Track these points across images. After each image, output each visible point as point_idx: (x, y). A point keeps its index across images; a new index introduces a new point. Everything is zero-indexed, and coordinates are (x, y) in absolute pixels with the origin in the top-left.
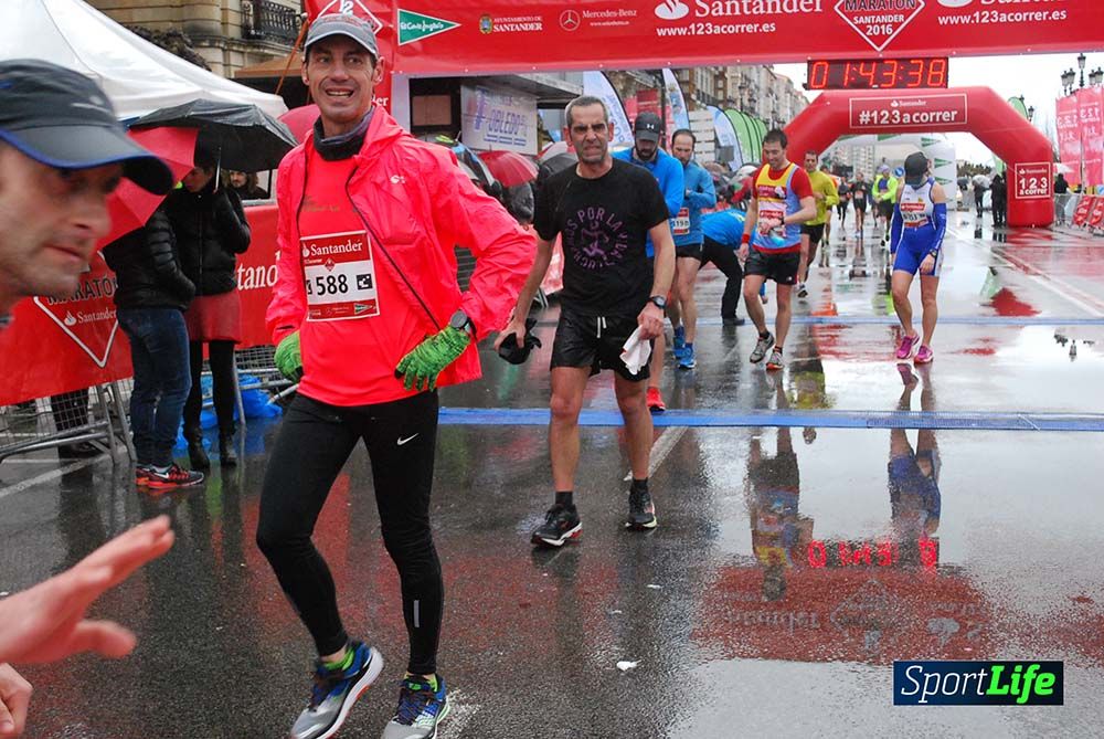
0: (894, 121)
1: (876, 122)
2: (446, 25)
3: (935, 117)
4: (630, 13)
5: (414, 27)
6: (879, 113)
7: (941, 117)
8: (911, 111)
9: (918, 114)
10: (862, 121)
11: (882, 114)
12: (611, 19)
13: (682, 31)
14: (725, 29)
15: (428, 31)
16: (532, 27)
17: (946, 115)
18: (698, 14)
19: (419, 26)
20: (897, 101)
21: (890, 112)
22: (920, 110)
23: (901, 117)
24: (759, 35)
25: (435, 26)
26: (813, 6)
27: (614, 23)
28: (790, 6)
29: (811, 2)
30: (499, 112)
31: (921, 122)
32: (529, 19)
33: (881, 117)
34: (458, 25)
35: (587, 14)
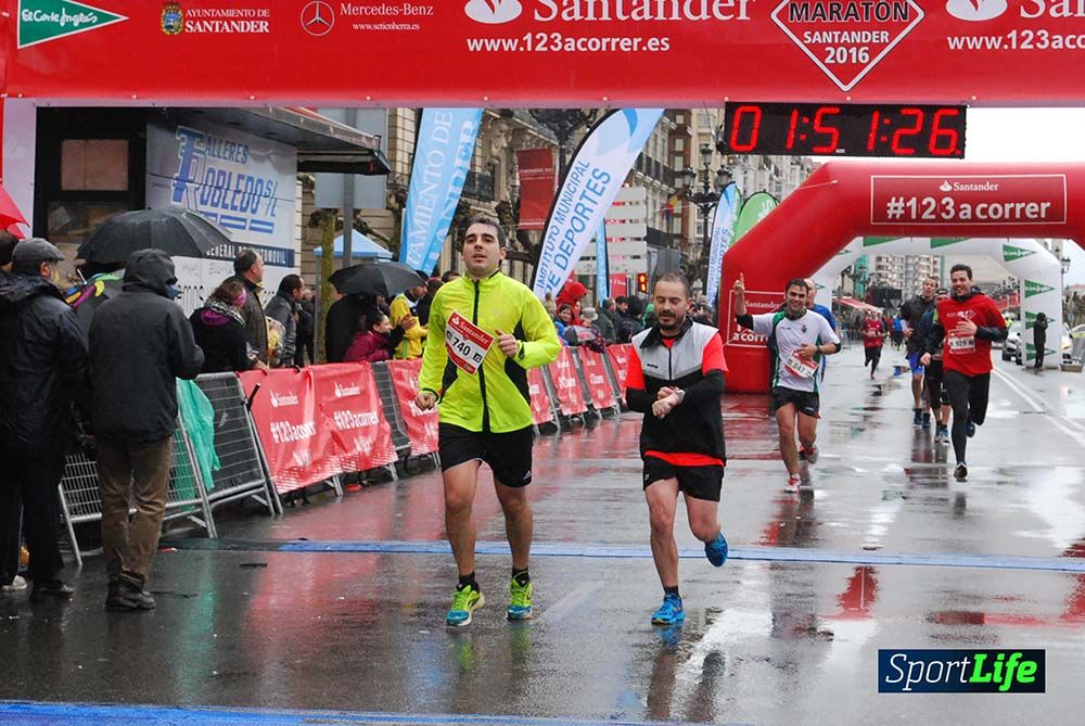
0: (943, 215)
1: (914, 216)
2: (102, 18)
3: (1012, 211)
4: (422, 10)
5: (45, 17)
6: (919, 201)
7: (1023, 210)
8: (974, 199)
9: (986, 206)
10: (890, 213)
11: (924, 202)
12: (388, 19)
13: (510, 45)
14: (584, 44)
15: (69, 26)
16: (251, 27)
17: (1031, 209)
18: (538, 17)
19: (54, 17)
20: (951, 182)
21: (938, 201)
22: (989, 198)
23: (957, 209)
24: (641, 56)
25: (82, 18)
26: (736, 10)
27: (394, 26)
28: (695, 9)
29: (731, 3)
30: (222, 173)
31: (989, 219)
32: (248, 12)
33: (922, 209)
34: (123, 18)
35: (347, 9)
